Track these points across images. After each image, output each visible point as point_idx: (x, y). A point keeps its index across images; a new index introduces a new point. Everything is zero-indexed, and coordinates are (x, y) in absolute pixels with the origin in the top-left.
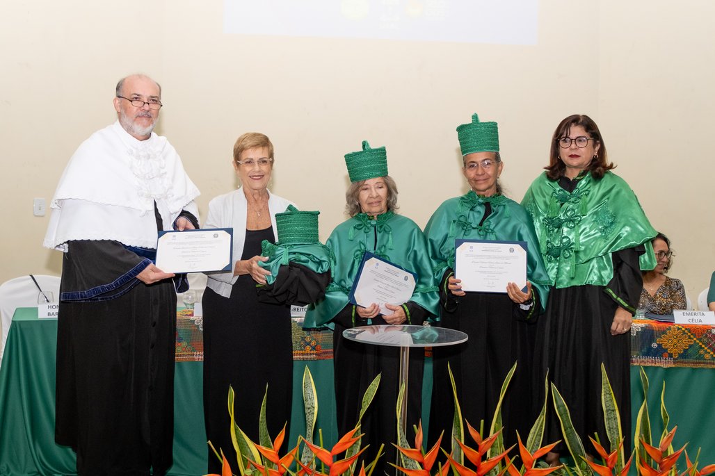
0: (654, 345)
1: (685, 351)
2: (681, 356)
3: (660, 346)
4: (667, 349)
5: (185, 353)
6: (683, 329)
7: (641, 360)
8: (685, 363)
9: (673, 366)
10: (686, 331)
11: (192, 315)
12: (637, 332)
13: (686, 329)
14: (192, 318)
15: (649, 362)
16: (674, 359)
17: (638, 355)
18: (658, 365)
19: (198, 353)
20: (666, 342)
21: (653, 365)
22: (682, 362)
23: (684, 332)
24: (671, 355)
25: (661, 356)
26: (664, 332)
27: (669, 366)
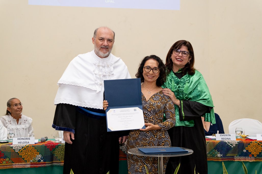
0: (245, 151)
1: (260, 153)
2: (258, 156)
3: (247, 151)
4: (251, 152)
5: (8, 164)
6: (258, 142)
7: (239, 158)
8: (260, 159)
9: (255, 161)
10: (260, 143)
11: (12, 144)
12: (236, 144)
13: (259, 142)
14: (11, 146)
15: (242, 159)
16: (255, 157)
17: (237, 156)
18: (247, 160)
19: (15, 164)
20: (251, 149)
21: (245, 161)
22: (259, 159)
23: (258, 143)
24: (253, 156)
25: (248, 156)
26: (249, 144)
27: (252, 161)
